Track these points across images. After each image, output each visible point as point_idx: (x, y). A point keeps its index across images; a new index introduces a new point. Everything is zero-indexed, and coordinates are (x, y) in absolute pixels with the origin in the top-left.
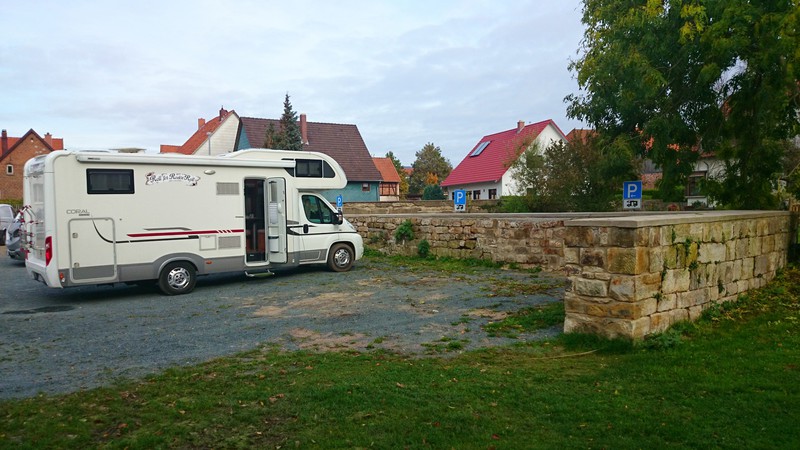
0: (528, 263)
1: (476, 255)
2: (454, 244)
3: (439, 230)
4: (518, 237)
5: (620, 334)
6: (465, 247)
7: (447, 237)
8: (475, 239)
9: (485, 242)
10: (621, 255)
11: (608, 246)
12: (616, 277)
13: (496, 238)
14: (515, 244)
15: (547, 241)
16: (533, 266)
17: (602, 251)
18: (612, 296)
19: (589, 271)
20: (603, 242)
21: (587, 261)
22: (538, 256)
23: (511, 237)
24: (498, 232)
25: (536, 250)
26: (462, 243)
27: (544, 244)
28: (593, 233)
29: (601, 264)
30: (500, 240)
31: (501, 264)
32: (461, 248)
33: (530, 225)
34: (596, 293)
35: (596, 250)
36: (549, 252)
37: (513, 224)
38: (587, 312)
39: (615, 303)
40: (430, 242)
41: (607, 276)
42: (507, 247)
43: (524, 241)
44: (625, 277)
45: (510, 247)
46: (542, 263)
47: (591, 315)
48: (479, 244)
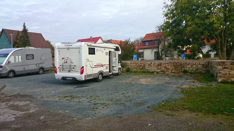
0: (161, 72)
1: (145, 70)
2: (138, 68)
3: (134, 65)
4: (158, 66)
5: (231, 81)
6: (142, 69)
7: (136, 66)
8: (145, 67)
9: (148, 67)
10: (232, 67)
11: (229, 65)
12: (231, 71)
13: (152, 66)
14: (157, 67)
15: (166, 67)
16: (162, 72)
17: (228, 66)
18: (230, 74)
19: (225, 70)
20: (228, 64)
21: (225, 68)
22: (164, 70)
23: (156, 66)
24: (152, 65)
25: (163, 69)
26: (141, 68)
27: (166, 68)
28: (226, 63)
29: (228, 68)
30: (153, 67)
31: (153, 72)
32: (140, 69)
33: (162, 63)
34: (226, 74)
35: (227, 66)
36: (167, 69)
37: (157, 63)
38: (224, 77)
39: (230, 75)
40: (130, 68)
41: (229, 71)
42: (155, 68)
43: (160, 67)
44: (232, 71)
45: (156, 68)
46: (165, 72)
47: (225, 78)
48: (146, 68)
